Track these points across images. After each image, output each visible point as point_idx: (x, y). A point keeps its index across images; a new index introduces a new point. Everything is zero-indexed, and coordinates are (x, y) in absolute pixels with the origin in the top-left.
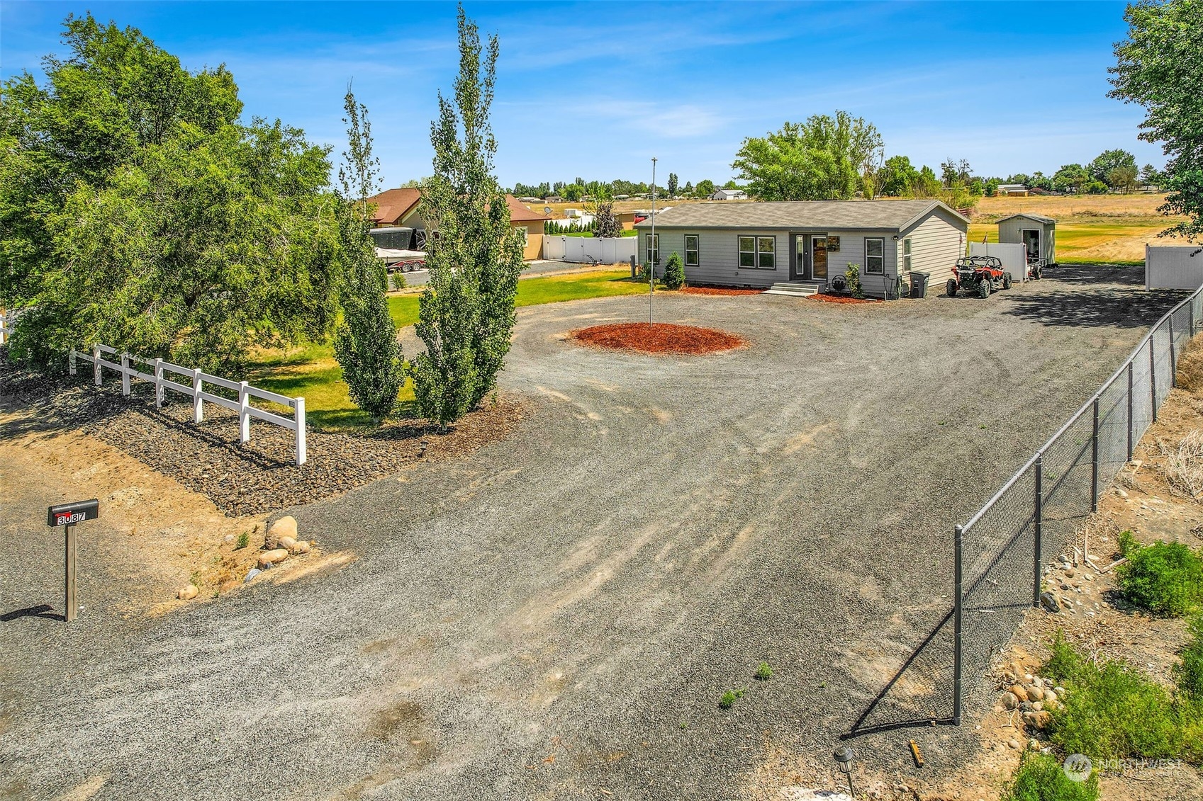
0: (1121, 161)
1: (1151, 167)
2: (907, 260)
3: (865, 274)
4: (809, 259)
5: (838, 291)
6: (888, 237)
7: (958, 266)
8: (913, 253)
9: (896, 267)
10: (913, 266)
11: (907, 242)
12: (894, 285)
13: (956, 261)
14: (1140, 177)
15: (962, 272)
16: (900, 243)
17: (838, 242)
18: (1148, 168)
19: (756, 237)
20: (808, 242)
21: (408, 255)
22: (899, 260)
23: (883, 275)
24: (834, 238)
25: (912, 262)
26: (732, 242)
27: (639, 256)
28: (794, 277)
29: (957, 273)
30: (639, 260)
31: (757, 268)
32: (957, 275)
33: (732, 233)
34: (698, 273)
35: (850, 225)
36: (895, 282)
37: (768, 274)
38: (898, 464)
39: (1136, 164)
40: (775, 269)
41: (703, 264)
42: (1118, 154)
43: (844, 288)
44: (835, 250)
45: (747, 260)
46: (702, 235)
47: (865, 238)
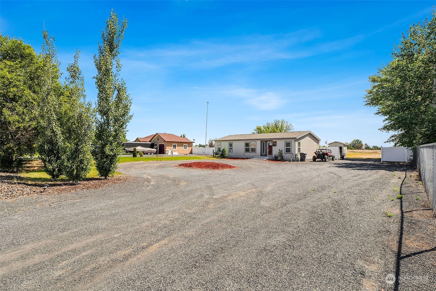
0: (358, 142)
1: (367, 144)
2: (299, 149)
3: (285, 153)
4: (267, 150)
5: (276, 159)
6: (293, 141)
7: (317, 152)
8: (301, 147)
9: (295, 151)
10: (301, 151)
11: (299, 143)
12: (295, 157)
13: (316, 150)
14: (364, 147)
15: (318, 153)
16: (297, 143)
17: (276, 143)
18: (366, 144)
19: (250, 142)
20: (267, 143)
21: (150, 150)
22: (296, 148)
23: (291, 153)
24: (275, 142)
25: (301, 150)
26: (242, 144)
27: (215, 150)
28: (262, 155)
29: (316, 154)
30: (215, 151)
31: (250, 152)
32: (316, 155)
33: (243, 141)
34: (232, 154)
35: (280, 137)
36: (295, 156)
37: (254, 154)
38: (287, 205)
39: (363, 143)
40: (256, 153)
41: (234, 151)
42: (358, 141)
43: (278, 158)
44: (275, 146)
45: (247, 150)
46: (234, 142)
47: (285, 141)
